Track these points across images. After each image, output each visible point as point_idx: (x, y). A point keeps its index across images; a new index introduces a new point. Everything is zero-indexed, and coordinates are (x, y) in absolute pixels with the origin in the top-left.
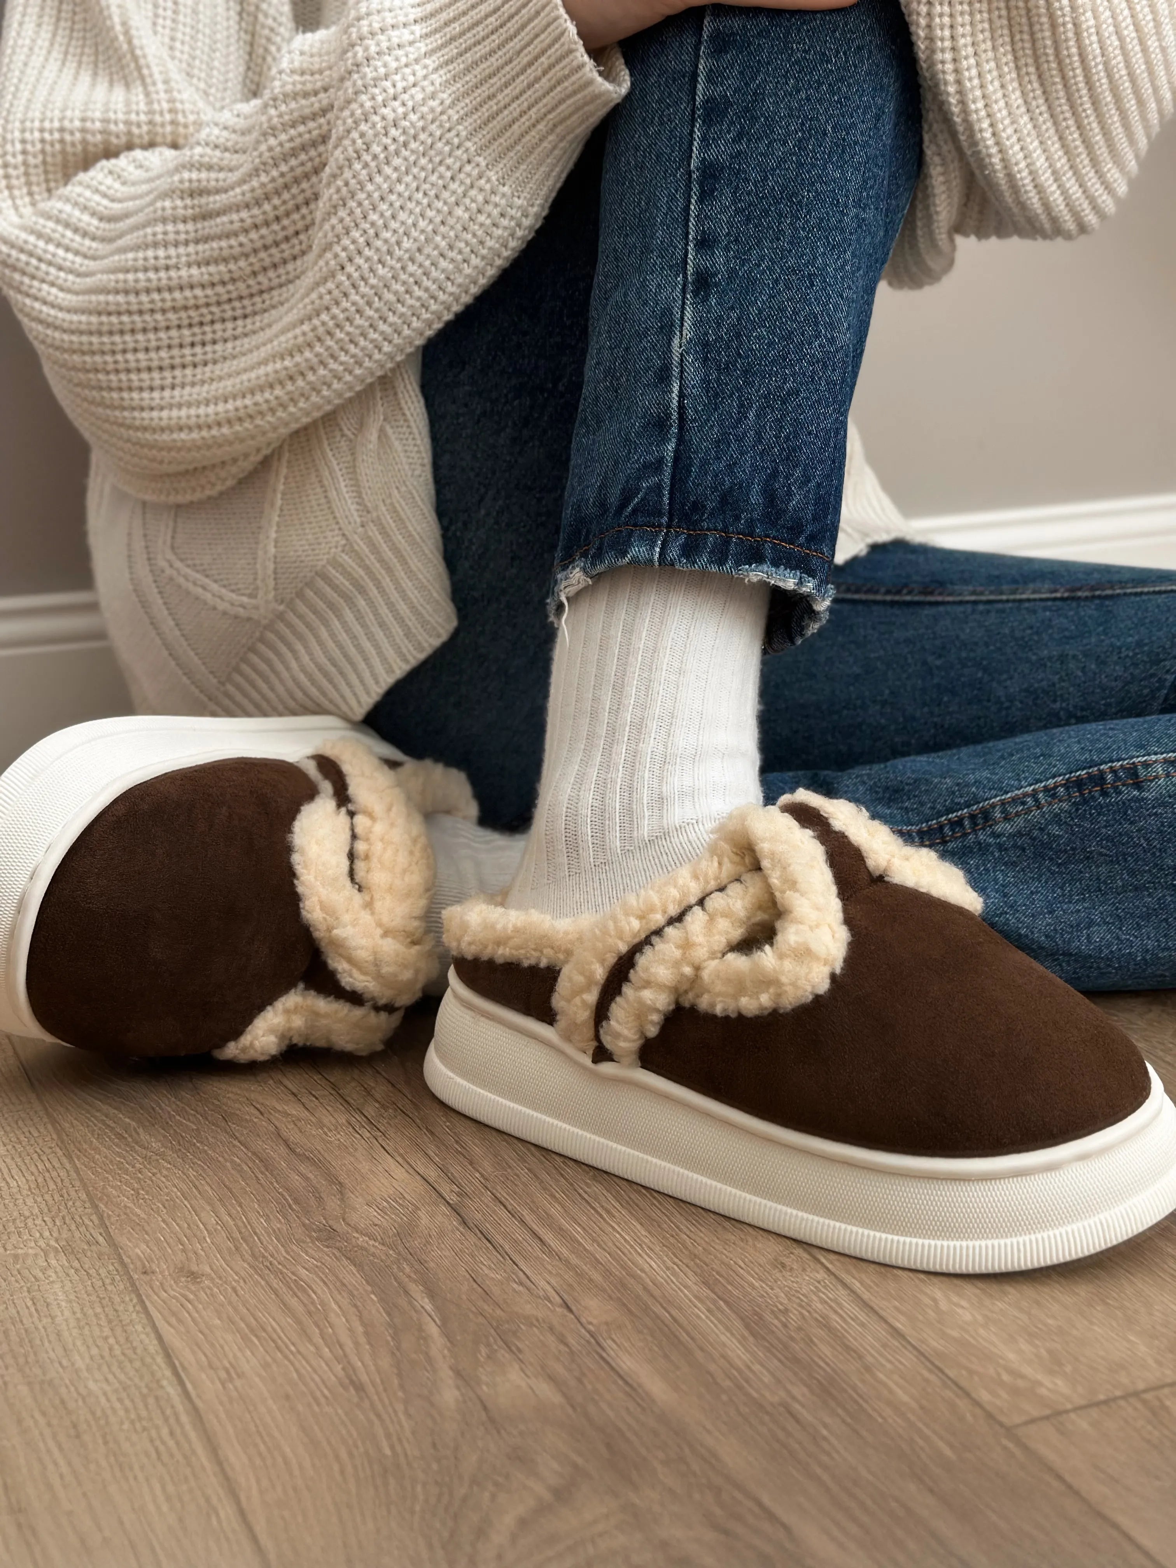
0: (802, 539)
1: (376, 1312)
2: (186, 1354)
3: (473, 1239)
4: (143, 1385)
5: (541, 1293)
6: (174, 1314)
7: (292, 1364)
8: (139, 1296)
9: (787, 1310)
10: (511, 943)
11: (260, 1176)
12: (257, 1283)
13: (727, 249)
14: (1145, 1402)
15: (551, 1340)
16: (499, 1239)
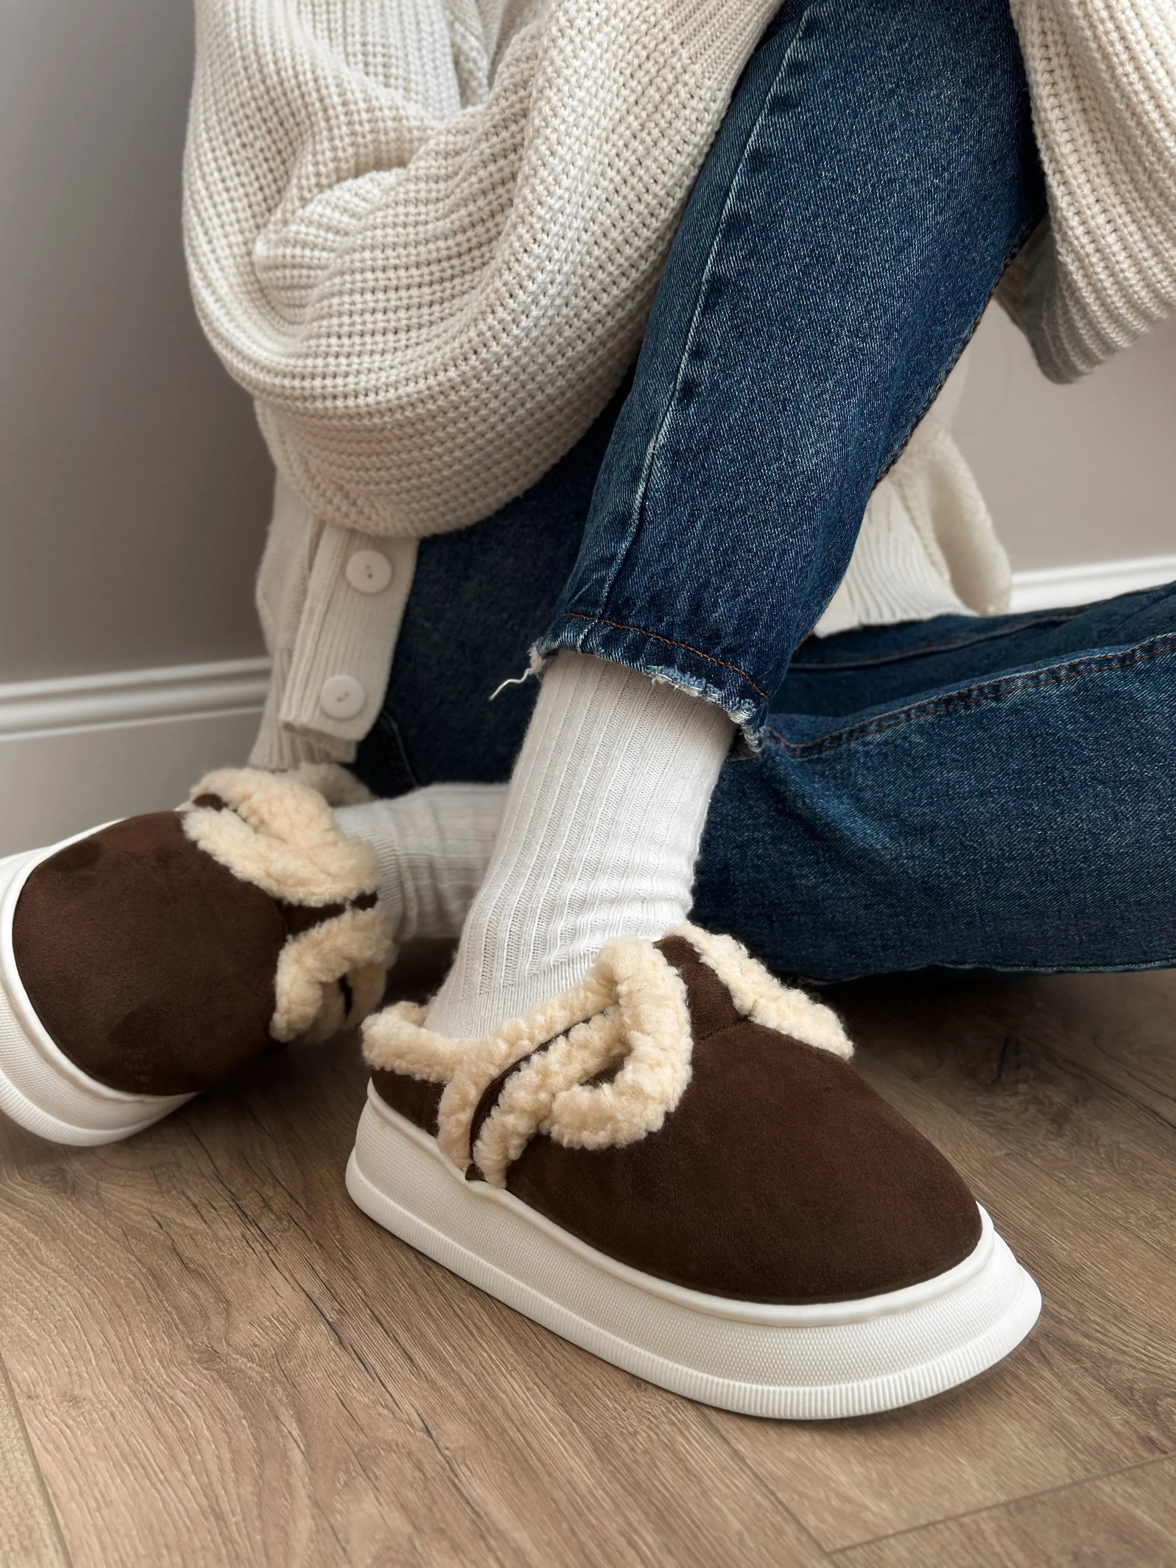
0: (718, 650)
1: (245, 1435)
2: (59, 1483)
3: (346, 1359)
4: (15, 1514)
5: (405, 1417)
6: (53, 1441)
7: (159, 1492)
8: (21, 1421)
9: (636, 1432)
10: (408, 1057)
11: (151, 1294)
12: (137, 1407)
13: (715, 361)
14: (962, 1525)
15: (407, 1465)
16: (372, 1360)
